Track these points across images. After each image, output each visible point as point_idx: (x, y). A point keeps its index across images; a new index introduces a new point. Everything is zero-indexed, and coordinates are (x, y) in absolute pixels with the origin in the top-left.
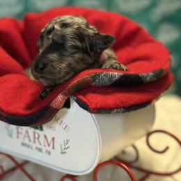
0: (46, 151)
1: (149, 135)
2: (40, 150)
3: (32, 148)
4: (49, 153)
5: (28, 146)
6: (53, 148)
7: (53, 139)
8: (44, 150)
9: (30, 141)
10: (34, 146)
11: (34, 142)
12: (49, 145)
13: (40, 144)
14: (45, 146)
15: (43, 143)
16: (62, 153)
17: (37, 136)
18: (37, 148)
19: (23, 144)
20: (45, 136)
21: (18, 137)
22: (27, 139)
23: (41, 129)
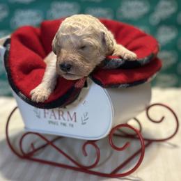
0: (70, 125)
1: (148, 109)
2: (64, 125)
3: (57, 124)
4: (72, 126)
5: (54, 123)
6: (75, 121)
7: (75, 113)
8: (68, 124)
9: (56, 118)
10: (59, 122)
11: (59, 119)
12: (72, 119)
13: (64, 119)
14: (68, 120)
15: (66, 119)
16: (83, 124)
17: (61, 113)
18: (61, 123)
19: (50, 122)
20: (68, 113)
21: (45, 117)
22: (53, 117)
23: (65, 107)
